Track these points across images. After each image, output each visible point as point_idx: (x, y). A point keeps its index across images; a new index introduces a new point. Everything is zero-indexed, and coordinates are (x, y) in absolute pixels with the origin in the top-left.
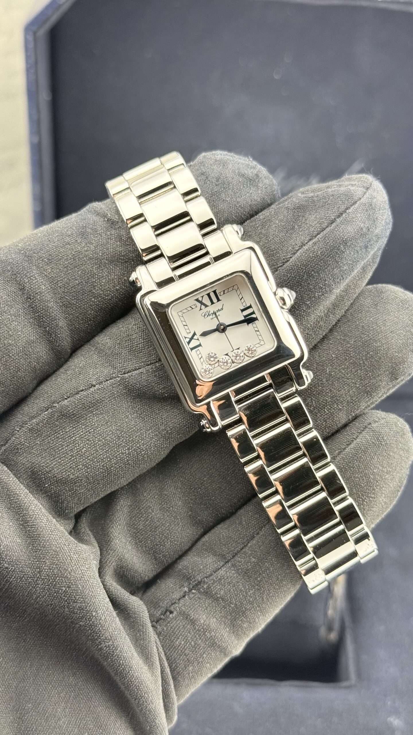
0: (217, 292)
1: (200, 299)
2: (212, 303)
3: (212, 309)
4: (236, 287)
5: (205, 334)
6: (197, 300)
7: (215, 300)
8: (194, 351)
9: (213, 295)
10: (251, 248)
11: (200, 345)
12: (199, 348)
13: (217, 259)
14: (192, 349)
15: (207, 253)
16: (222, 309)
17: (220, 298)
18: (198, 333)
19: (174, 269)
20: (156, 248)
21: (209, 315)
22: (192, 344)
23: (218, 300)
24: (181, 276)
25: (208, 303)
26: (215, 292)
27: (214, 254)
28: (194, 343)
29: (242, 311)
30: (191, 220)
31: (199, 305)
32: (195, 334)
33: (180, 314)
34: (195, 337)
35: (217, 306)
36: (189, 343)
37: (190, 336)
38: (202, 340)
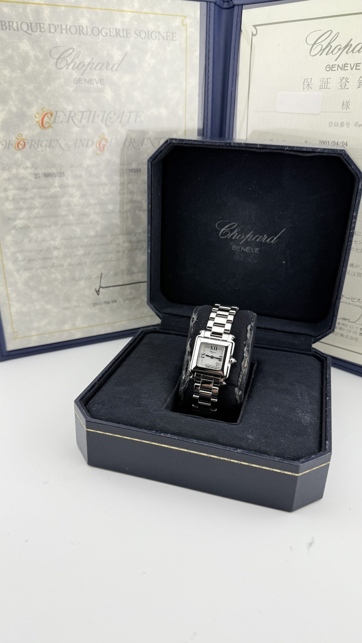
0: (217, 348)
1: (212, 347)
2: (214, 350)
3: (213, 351)
4: (222, 350)
5: (207, 356)
6: (211, 346)
7: (215, 349)
8: (202, 358)
9: (216, 348)
10: (232, 343)
11: (204, 357)
12: (203, 358)
13: (223, 341)
14: (201, 357)
15: (222, 337)
16: (215, 353)
17: (217, 350)
18: (206, 354)
19: (211, 335)
20: (211, 328)
21: (211, 352)
22: (202, 356)
23: (216, 350)
24: (211, 339)
25: (213, 349)
26: (217, 347)
27: (223, 339)
28: (203, 356)
29: (220, 356)
30: (224, 327)
31: (211, 348)
32: (205, 354)
33: (205, 347)
34: (204, 355)
35: (215, 351)
36: (202, 355)
37: (203, 354)
38: (206, 357)
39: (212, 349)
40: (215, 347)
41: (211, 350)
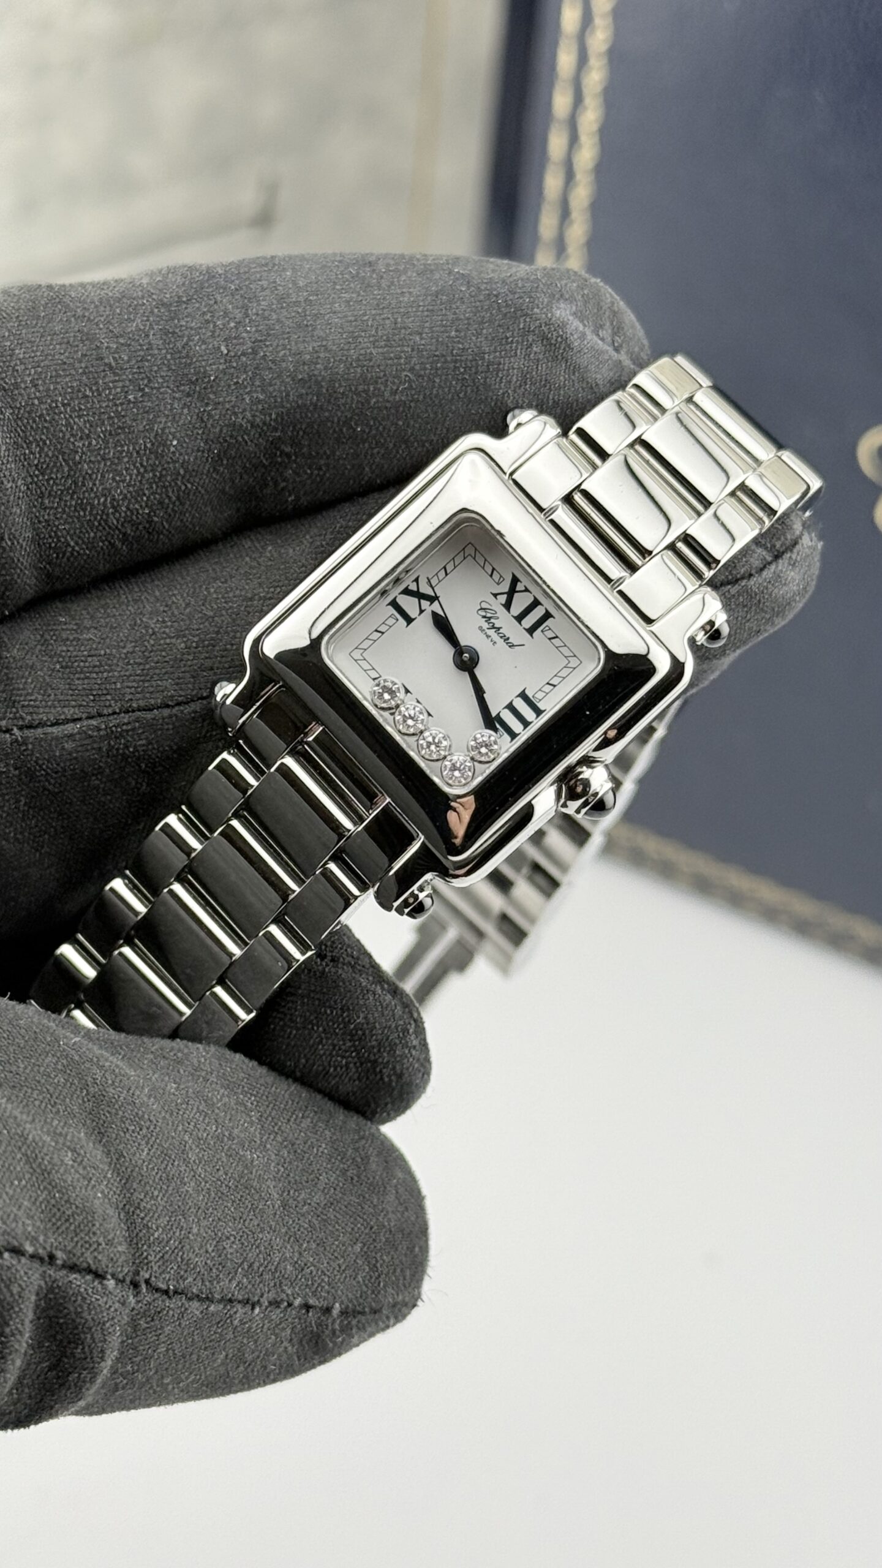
0: (549, 622)
1: (519, 587)
2: (520, 618)
3: (505, 620)
5: (440, 623)
6: (515, 580)
7: (529, 621)
8: (392, 610)
9: (538, 613)
11: (409, 620)
12: (402, 621)
13: (624, 598)
14: (394, 604)
15: (633, 568)
17: (537, 633)
18: (437, 609)
19: (570, 504)
22: (409, 605)
23: (531, 631)
24: (554, 526)
25: (517, 609)
26: (547, 615)
27: (636, 585)
29: (523, 696)
31: (505, 587)
32: (432, 599)
33: (471, 558)
35: (516, 632)
37: (427, 592)
38: (427, 618)
39: (508, 605)
40: (536, 603)
41: (497, 605)
